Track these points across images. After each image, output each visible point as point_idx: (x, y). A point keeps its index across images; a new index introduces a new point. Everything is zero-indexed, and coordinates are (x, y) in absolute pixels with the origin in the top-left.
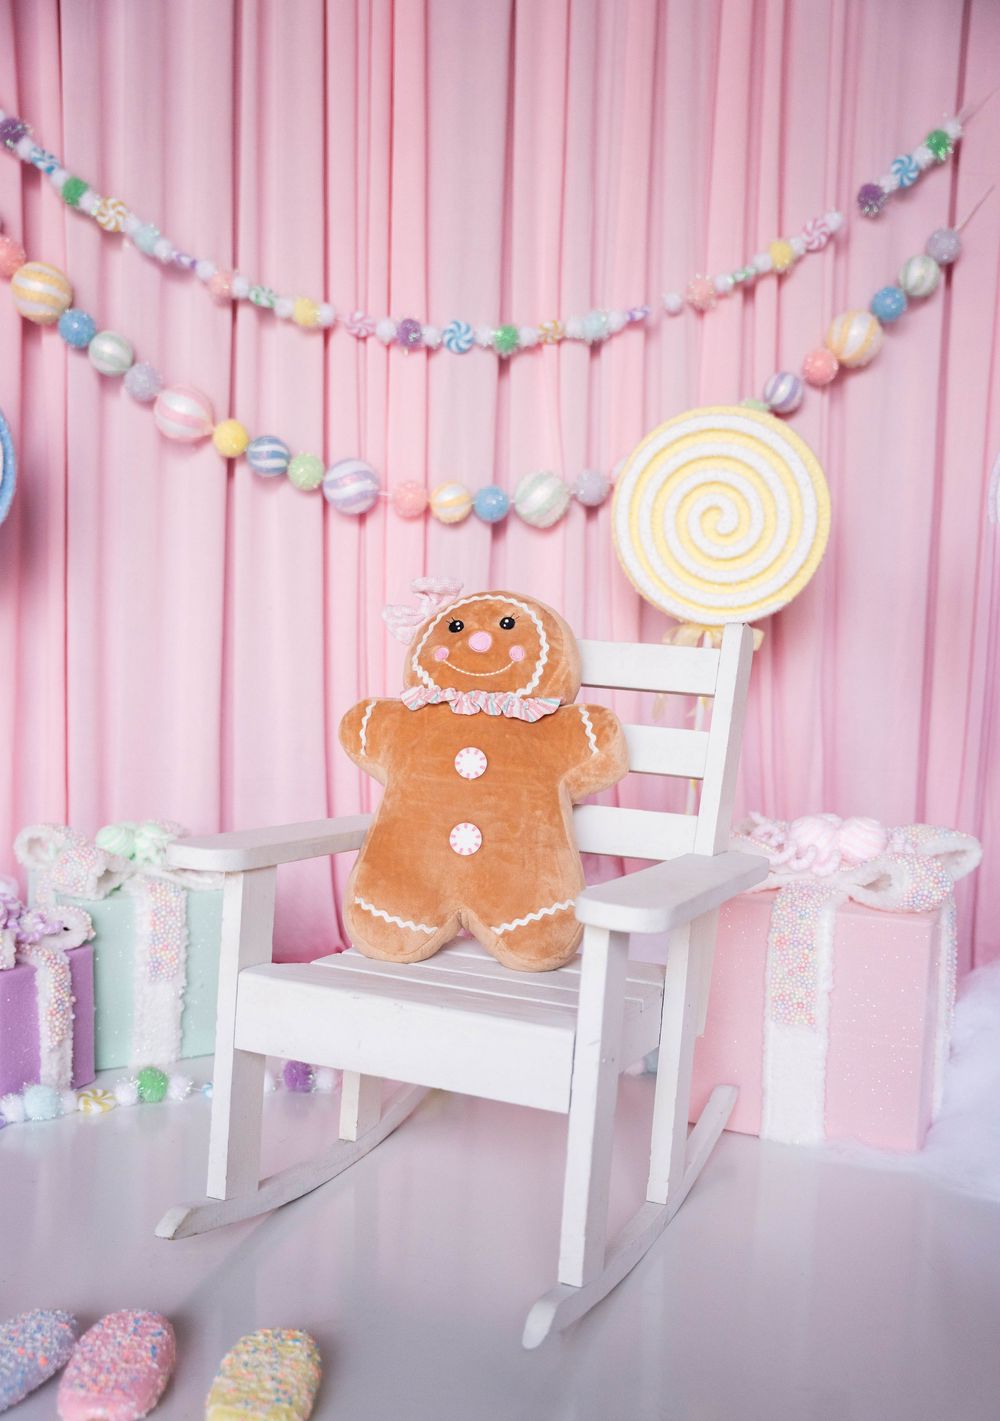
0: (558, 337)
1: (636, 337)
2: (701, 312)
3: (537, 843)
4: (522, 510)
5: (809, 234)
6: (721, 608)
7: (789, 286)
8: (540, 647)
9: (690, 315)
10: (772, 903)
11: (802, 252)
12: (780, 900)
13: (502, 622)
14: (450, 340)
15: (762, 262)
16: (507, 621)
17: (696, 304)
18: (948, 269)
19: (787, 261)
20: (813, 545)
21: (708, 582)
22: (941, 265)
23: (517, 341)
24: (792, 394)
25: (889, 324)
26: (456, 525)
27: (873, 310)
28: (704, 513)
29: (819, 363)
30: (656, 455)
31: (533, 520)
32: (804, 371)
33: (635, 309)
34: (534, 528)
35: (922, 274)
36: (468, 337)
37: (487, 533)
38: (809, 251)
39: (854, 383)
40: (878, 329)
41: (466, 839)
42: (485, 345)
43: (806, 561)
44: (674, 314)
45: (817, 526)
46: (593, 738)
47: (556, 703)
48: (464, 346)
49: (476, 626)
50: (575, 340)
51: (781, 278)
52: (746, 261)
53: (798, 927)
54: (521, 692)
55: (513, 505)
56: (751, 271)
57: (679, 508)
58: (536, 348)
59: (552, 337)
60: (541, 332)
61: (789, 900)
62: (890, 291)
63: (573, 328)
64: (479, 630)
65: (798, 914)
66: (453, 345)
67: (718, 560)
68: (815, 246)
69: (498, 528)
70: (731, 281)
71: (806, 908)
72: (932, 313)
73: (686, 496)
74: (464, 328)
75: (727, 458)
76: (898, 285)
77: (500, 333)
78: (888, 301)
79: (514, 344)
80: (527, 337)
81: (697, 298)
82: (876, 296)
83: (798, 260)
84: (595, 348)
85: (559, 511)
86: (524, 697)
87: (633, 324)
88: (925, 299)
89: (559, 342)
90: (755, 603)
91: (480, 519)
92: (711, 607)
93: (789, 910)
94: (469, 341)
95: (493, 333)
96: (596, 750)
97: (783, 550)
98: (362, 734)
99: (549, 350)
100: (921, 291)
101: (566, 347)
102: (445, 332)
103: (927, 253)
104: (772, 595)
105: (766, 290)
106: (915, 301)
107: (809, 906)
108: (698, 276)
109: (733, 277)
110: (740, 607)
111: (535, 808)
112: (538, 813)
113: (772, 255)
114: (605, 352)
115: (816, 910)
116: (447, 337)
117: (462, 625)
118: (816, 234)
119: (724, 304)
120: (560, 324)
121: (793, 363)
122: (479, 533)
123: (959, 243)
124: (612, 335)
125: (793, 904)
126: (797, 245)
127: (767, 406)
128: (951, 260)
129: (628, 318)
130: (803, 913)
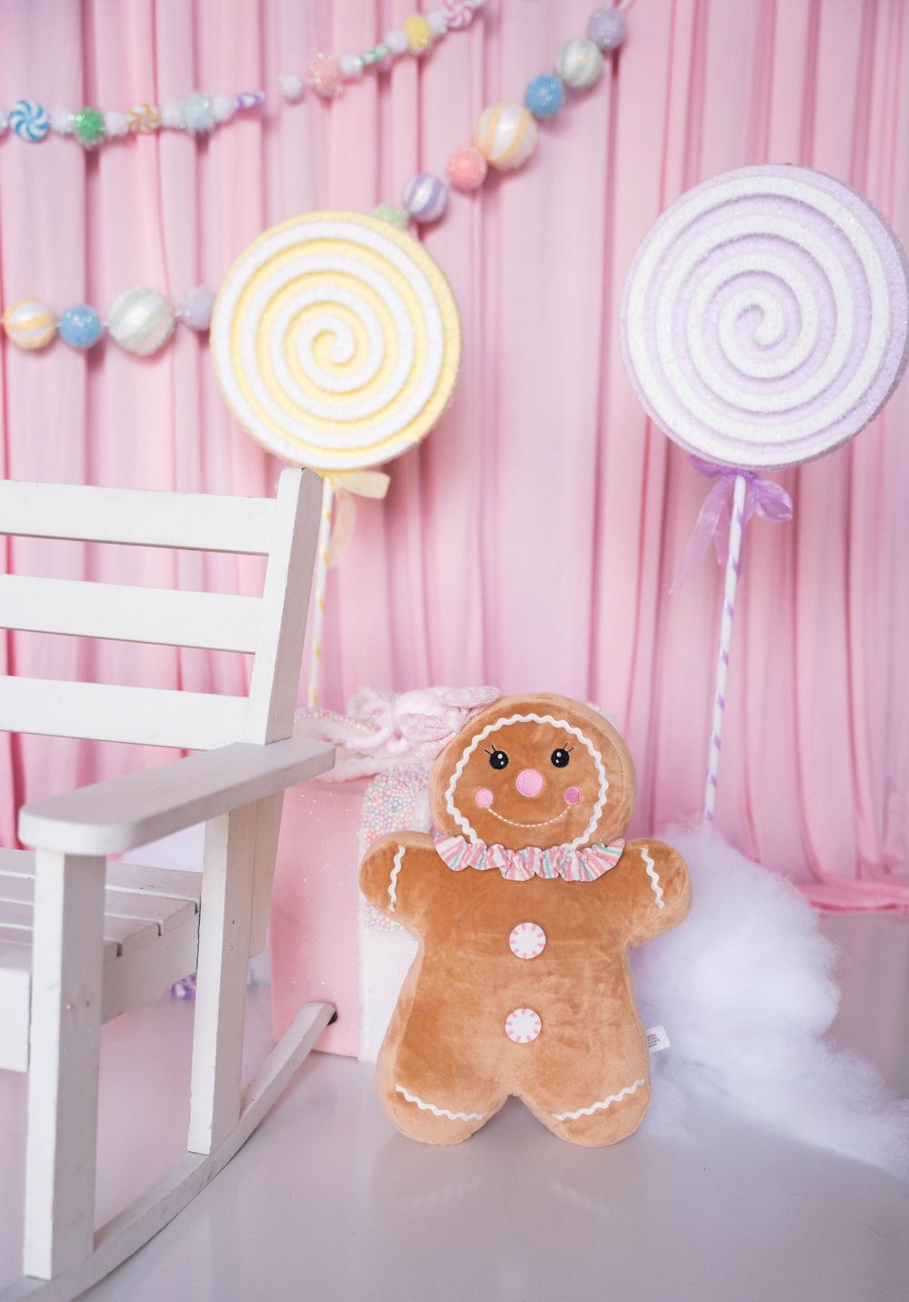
0: (154, 126)
1: (250, 129)
2: (327, 100)
3: (601, 1022)
4: (118, 334)
5: (450, 8)
6: (338, 450)
7: (432, 71)
8: (599, 786)
9: (314, 103)
10: (362, 792)
11: (443, 30)
12: (371, 790)
13: (554, 757)
14: (19, 124)
15: (397, 40)
16: (559, 755)
17: (319, 89)
18: (614, 55)
19: (425, 41)
20: (440, 376)
21: (323, 419)
22: (604, 52)
23: (102, 129)
24: (433, 201)
25: (546, 119)
26: (41, 351)
27: (528, 103)
28: (316, 339)
29: (465, 164)
30: (259, 270)
31: (131, 345)
32: (451, 174)
33: (246, 94)
34: (132, 355)
35: (580, 61)
36: (41, 121)
37: (79, 363)
38: (450, 29)
39: (510, 190)
40: (531, 126)
41: (524, 1026)
42: (62, 132)
43: (433, 394)
44: (295, 101)
45: (444, 355)
46: (660, 892)
47: (617, 853)
48: (38, 133)
49: (523, 761)
50: (175, 130)
51: (422, 61)
52: (379, 38)
53: (390, 820)
54: (578, 842)
55: (106, 329)
56: (381, 51)
57: (287, 332)
58: (129, 138)
59: (147, 126)
60: (131, 118)
61: (381, 790)
62: (543, 81)
63: (170, 114)
64: (529, 767)
65: (390, 806)
66: (23, 129)
67: (333, 393)
68: (457, 23)
69: (94, 355)
70: (358, 63)
71: (399, 798)
72: (595, 108)
73: (295, 318)
74: (35, 110)
75: (341, 273)
76: (556, 74)
77: (80, 118)
78: (544, 91)
79: (102, 133)
80: (115, 123)
81: (318, 81)
82: (530, 86)
83: (438, 40)
84: (202, 140)
85: (160, 336)
86: (581, 849)
87: (243, 113)
88: (588, 90)
89: (158, 131)
90: (375, 444)
91: (67, 344)
92: (326, 449)
93: (380, 801)
94: (42, 127)
95: (71, 117)
96: (662, 905)
97: (406, 382)
98: (391, 890)
99: (145, 141)
100: (581, 81)
101: (166, 138)
102: (12, 114)
103: (590, 38)
104: (395, 434)
105: (404, 75)
106: (576, 93)
107: (402, 796)
108: (320, 56)
109: (362, 58)
110: (360, 448)
111: (597, 980)
112: (602, 987)
113: (408, 33)
114: (215, 146)
115: (409, 800)
116: (15, 121)
117: (505, 758)
118: (458, 8)
119: (354, 91)
120: (153, 110)
121: (437, 164)
122: (67, 363)
123: (623, 26)
124: (219, 126)
125: (385, 794)
126: (436, 20)
127: (405, 215)
128: (614, 44)
129: (236, 104)
130: (395, 804)
